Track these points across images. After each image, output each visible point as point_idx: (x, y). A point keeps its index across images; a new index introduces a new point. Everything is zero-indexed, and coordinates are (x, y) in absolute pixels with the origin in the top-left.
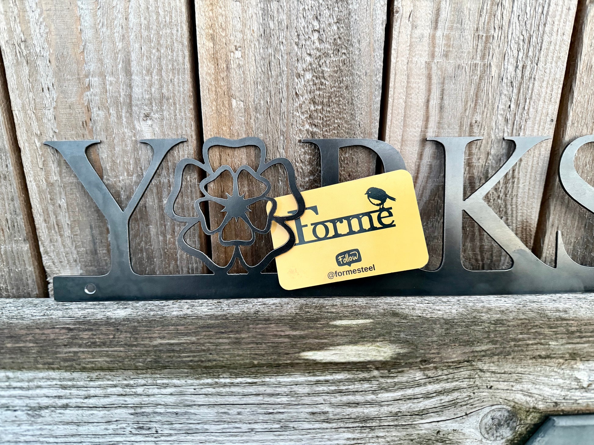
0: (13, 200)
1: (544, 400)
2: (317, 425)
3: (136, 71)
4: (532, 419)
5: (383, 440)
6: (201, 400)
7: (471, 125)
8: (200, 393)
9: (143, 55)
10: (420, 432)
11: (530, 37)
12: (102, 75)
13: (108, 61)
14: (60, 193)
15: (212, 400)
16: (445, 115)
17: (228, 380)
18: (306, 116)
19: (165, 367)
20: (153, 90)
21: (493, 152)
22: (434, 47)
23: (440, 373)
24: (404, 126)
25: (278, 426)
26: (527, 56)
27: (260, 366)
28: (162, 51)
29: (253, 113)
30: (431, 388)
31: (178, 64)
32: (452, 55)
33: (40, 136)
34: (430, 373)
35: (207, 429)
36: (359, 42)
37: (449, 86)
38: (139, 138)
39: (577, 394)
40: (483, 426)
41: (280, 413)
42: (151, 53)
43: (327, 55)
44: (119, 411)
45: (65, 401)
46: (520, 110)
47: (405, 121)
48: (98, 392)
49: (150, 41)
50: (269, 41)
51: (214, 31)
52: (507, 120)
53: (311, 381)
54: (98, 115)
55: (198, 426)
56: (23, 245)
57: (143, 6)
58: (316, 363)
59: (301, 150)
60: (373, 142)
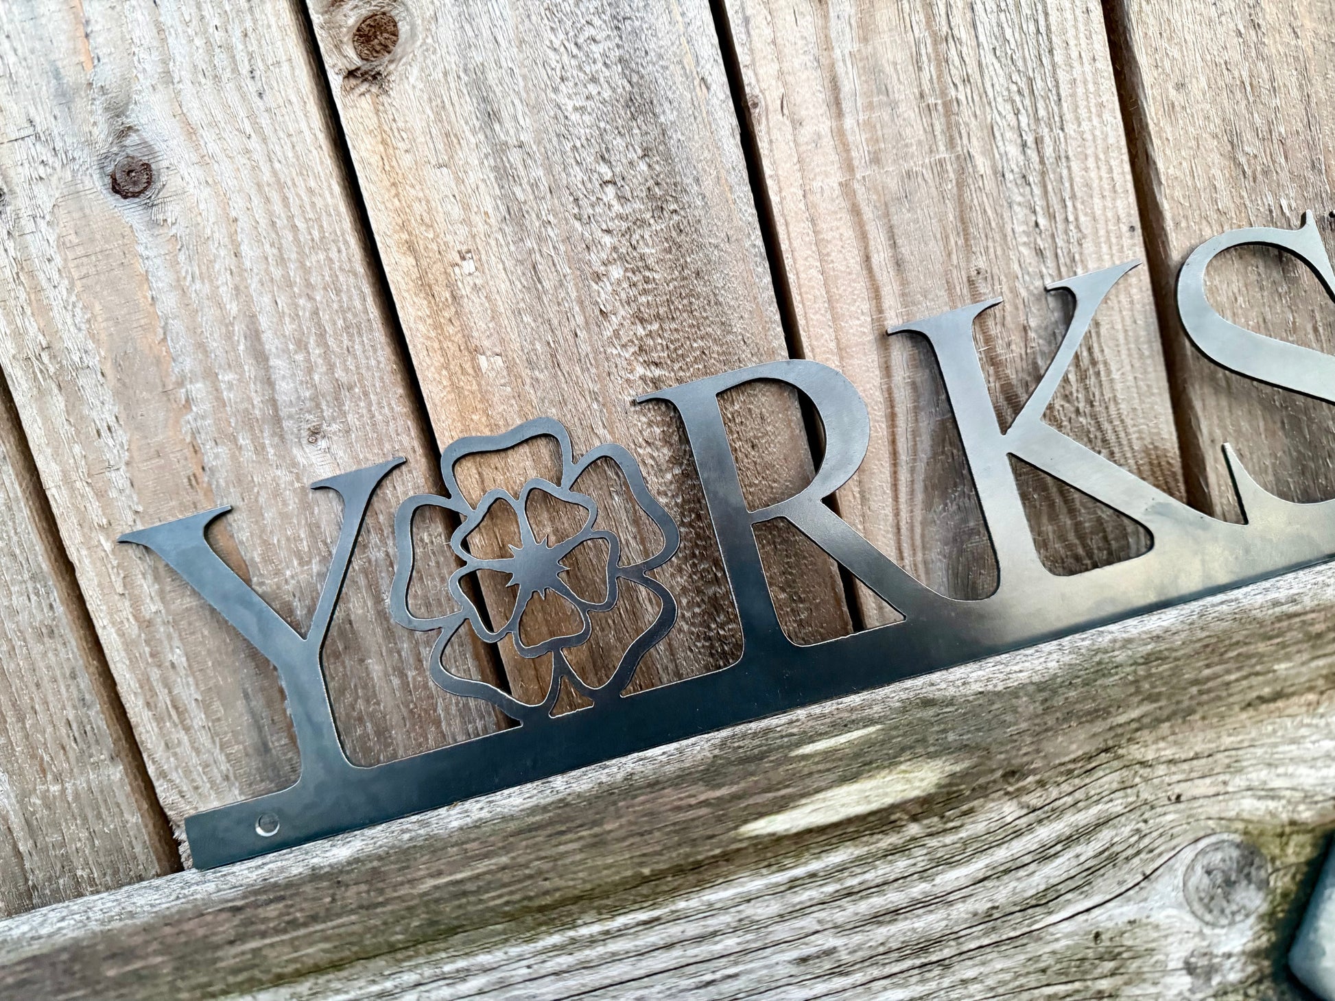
0: (74, 676)
1: (1308, 798)
2: (822, 987)
3: (274, 350)
4: (1296, 852)
5: (978, 987)
6: (548, 990)
7: (971, 282)
8: (543, 972)
9: (281, 316)
10: (1057, 946)
11: (1031, 81)
12: (210, 375)
13: (215, 344)
14: (169, 637)
15: (573, 983)
16: (911, 275)
18: (632, 350)
20: (316, 377)
21: (1033, 323)
22: (848, 151)
23: (1054, 793)
24: (834, 320)
26: (1037, 120)
27: (658, 876)
28: (318, 298)
29: (525, 373)
30: (1046, 833)
31: (355, 315)
32: (888, 157)
33: (105, 529)
34: (1033, 799)
36: (697, 180)
37: (901, 217)
38: (308, 482)
40: (1194, 897)
41: (730, 977)
42: (296, 306)
43: (643, 223)
46: (1061, 226)
47: (832, 308)
49: (290, 284)
50: (521, 226)
51: (410, 234)
52: (1040, 253)
53: (778, 885)
54: (217, 456)
56: (111, 770)
57: (263, 223)
58: (777, 840)
59: (640, 420)
60: (780, 366)
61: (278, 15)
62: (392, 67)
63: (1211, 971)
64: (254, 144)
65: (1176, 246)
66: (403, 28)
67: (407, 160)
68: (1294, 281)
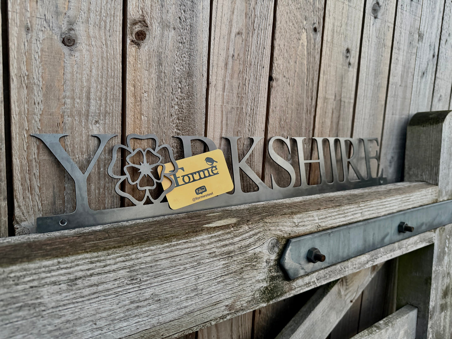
1: (286, 233)
2: (212, 260)
3: (93, 98)
4: (283, 242)
5: (236, 262)
6: (163, 256)
7: (237, 132)
8: (163, 252)
9: (98, 90)
10: (249, 255)
11: (255, 98)
12: (73, 99)
13: (77, 91)
14: (36, 166)
15: (168, 255)
16: (228, 127)
17: (175, 243)
18: (175, 125)
19: (147, 241)
20: (102, 108)
21: (245, 143)
22: (224, 99)
23: (253, 225)
24: (214, 131)
25: (196, 263)
26: (254, 105)
27: (189, 232)
28: (108, 89)
29: (151, 123)
30: (251, 233)
31: (116, 97)
32: (230, 103)
33: (27, 131)
34: (250, 226)
35: (165, 273)
37: (229, 116)
38: (90, 134)
39: (295, 229)
40: (269, 248)
41: (197, 256)
42: (102, 89)
43: (184, 99)
44: (121, 271)
45: (91, 272)
46: (253, 126)
47: (214, 129)
48: (112, 262)
49: (102, 83)
50: (160, 90)
51: (135, 82)
52: (249, 130)
53: (209, 237)
54: (68, 120)
55: (161, 272)
56: (2, 203)
57: (100, 66)
58: (211, 228)
59: (172, 141)
60: (202, 138)
61: (120, 20)
62: (142, 44)
63: (269, 262)
64: (104, 47)
66: (147, 37)
67: (139, 66)
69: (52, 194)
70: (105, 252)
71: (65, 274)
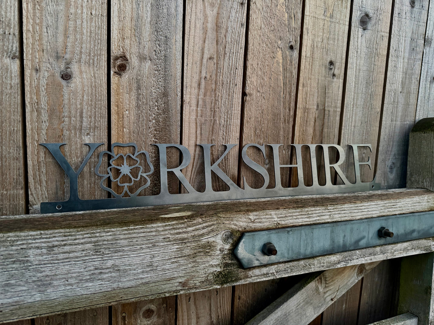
0: (19, 169)
1: (241, 227)
2: (166, 243)
3: (85, 116)
4: (238, 235)
5: (189, 247)
6: (122, 237)
7: (212, 140)
8: (122, 233)
9: (88, 111)
10: (202, 243)
11: (228, 111)
12: (70, 117)
13: (73, 112)
14: (44, 166)
15: (127, 236)
16: (203, 136)
17: (133, 227)
18: (153, 135)
19: (109, 224)
20: (92, 124)
21: (220, 149)
22: (197, 113)
23: (207, 219)
24: (189, 140)
25: (151, 245)
26: (228, 117)
27: (145, 220)
28: (97, 110)
29: (132, 134)
30: (204, 225)
31: (103, 115)
32: (203, 116)
33: (37, 141)
35: (124, 250)
36: (172, 110)
37: (203, 127)
38: (83, 143)
39: (251, 225)
40: (223, 239)
41: (153, 239)
42: (92, 110)
43: (161, 114)
44: (88, 245)
45: (65, 242)
46: (227, 135)
47: (189, 138)
48: (81, 237)
49: (92, 106)
50: (139, 108)
51: (118, 104)
52: (223, 138)
53: (163, 225)
54: (66, 133)
55: (120, 249)
56: (20, 191)
57: (90, 93)
58: (165, 218)
59: (151, 148)
60: (178, 145)
61: (105, 57)
62: (123, 74)
63: (223, 251)
64: (93, 79)
65: (244, 143)
66: (127, 68)
67: (121, 91)
68: (260, 154)
69: (55, 186)
70: (75, 230)
71: (45, 242)
